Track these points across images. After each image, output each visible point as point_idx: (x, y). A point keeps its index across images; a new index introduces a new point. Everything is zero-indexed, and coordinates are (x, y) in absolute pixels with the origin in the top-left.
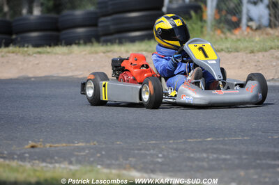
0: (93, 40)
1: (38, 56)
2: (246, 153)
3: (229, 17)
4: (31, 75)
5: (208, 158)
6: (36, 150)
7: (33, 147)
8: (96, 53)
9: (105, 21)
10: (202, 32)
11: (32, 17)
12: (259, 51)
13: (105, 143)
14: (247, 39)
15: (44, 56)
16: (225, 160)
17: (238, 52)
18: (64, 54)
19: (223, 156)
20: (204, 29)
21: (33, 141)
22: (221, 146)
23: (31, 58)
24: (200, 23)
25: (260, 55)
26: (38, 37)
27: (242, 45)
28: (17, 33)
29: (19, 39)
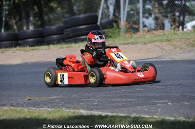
0: (62, 41)
1: (32, 51)
2: (142, 97)
3: (134, 26)
4: (28, 62)
5: (121, 101)
6: (31, 101)
7: (29, 100)
8: (63, 48)
9: (68, 31)
10: (119, 34)
11: (29, 31)
12: (148, 43)
13: (67, 96)
14: (143, 37)
15: (35, 51)
16: (130, 101)
17: (137, 44)
18: (46, 50)
19: (130, 100)
20: (120, 33)
21: (29, 97)
22: (129, 94)
23: (28, 53)
24: (118, 30)
25: (149, 45)
26: (32, 41)
27: (139, 40)
28: (21, 40)
29: (22, 43)
